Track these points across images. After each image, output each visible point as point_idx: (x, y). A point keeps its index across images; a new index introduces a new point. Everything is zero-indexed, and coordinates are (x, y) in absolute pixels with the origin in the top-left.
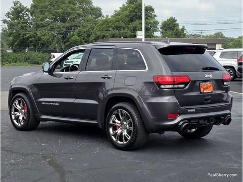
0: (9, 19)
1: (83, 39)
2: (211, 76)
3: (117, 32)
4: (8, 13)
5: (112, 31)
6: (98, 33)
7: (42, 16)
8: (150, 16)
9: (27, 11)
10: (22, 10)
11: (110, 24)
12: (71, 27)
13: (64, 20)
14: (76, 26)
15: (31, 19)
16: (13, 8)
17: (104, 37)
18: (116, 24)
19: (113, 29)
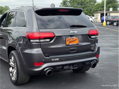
0: (62, 5)
1: (89, 12)
2: (76, 32)
3: (102, 9)
4: (61, 3)
5: (100, 8)
6: (95, 9)
7: (73, 4)
8: (116, 2)
9: (68, 2)
10: (66, 2)
11: (99, 6)
12: (84, 7)
13: (81, 5)
14: (86, 7)
15: (70, 5)
16: (63, 1)
17: (97, 11)
18: (102, 6)
19: (101, 7)
